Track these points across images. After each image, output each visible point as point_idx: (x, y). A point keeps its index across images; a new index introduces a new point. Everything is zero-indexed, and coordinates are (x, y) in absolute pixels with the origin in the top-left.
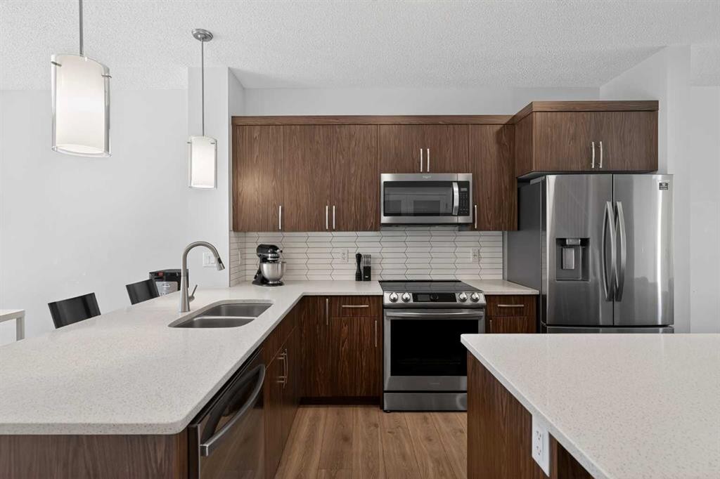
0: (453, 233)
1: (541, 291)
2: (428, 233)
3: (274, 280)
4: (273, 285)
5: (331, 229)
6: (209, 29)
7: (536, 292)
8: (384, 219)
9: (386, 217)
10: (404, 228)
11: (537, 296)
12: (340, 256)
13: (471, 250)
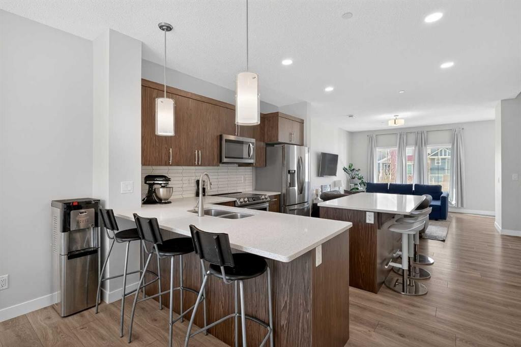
0: (235, 168)
1: (282, 193)
2: (226, 168)
3: (165, 200)
4: (165, 203)
5: (198, 165)
6: (173, 25)
7: (280, 193)
8: (225, 160)
9: (226, 159)
10: (226, 165)
11: (280, 195)
12: (187, 182)
13: (243, 177)
